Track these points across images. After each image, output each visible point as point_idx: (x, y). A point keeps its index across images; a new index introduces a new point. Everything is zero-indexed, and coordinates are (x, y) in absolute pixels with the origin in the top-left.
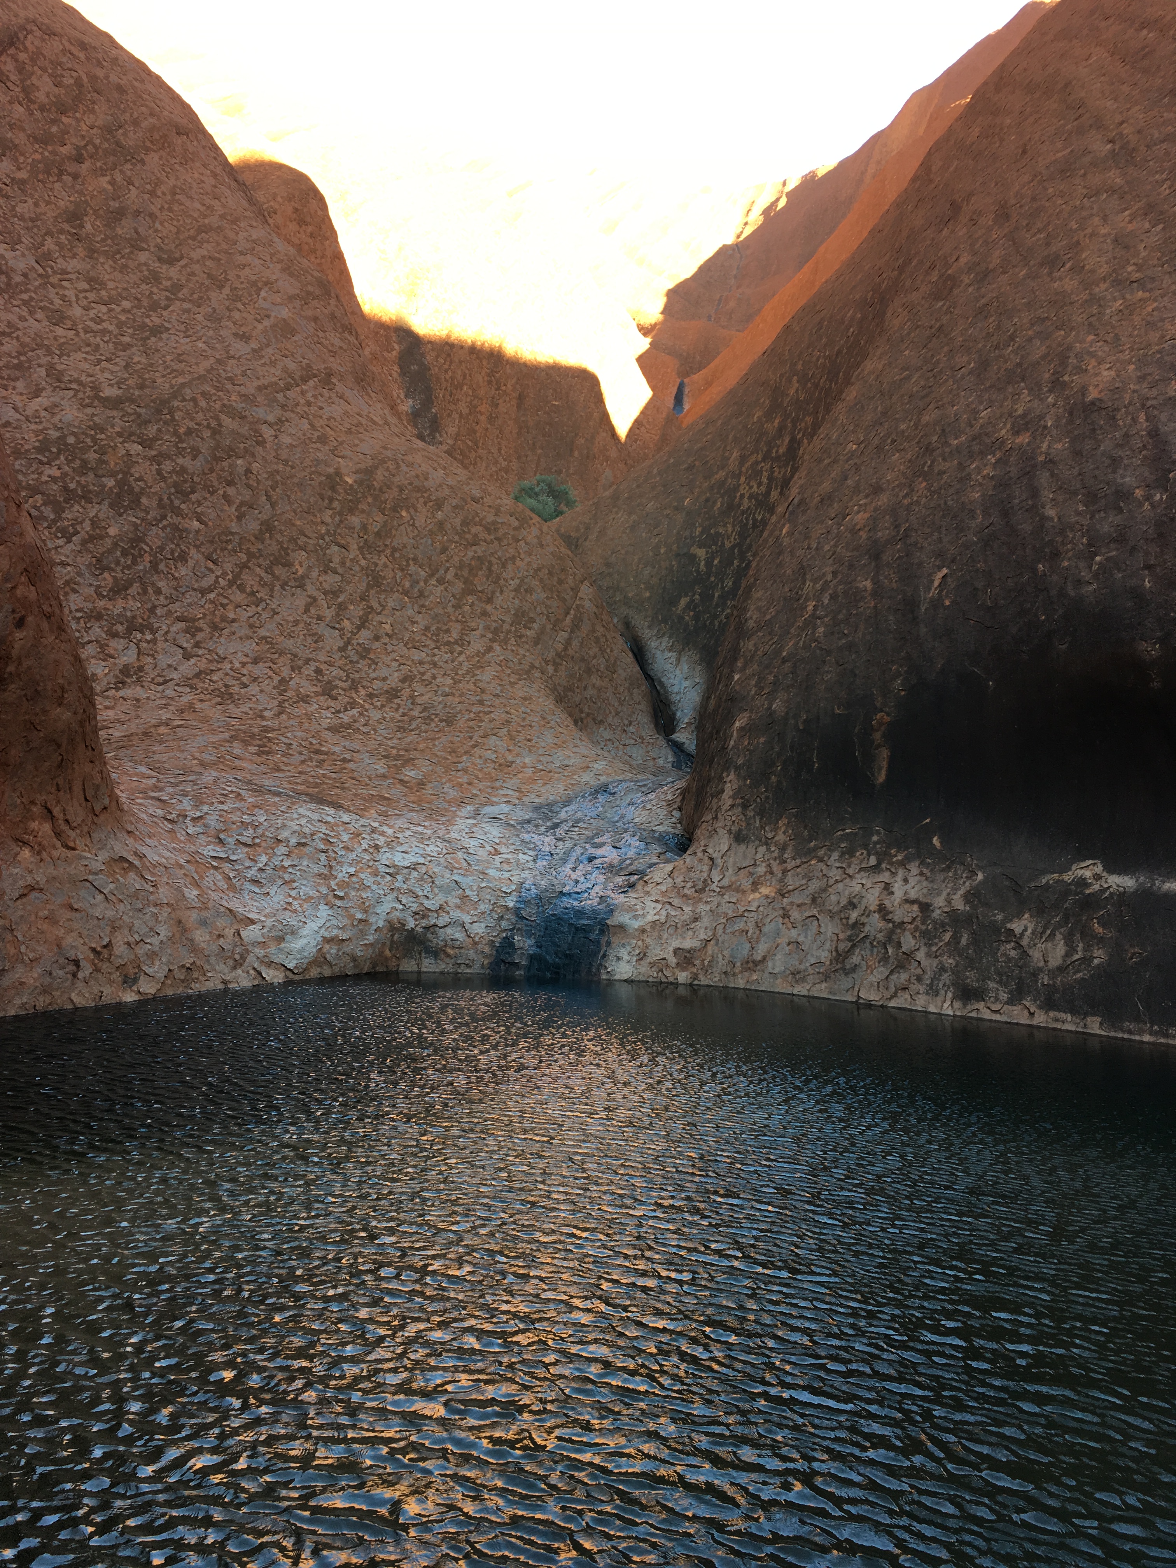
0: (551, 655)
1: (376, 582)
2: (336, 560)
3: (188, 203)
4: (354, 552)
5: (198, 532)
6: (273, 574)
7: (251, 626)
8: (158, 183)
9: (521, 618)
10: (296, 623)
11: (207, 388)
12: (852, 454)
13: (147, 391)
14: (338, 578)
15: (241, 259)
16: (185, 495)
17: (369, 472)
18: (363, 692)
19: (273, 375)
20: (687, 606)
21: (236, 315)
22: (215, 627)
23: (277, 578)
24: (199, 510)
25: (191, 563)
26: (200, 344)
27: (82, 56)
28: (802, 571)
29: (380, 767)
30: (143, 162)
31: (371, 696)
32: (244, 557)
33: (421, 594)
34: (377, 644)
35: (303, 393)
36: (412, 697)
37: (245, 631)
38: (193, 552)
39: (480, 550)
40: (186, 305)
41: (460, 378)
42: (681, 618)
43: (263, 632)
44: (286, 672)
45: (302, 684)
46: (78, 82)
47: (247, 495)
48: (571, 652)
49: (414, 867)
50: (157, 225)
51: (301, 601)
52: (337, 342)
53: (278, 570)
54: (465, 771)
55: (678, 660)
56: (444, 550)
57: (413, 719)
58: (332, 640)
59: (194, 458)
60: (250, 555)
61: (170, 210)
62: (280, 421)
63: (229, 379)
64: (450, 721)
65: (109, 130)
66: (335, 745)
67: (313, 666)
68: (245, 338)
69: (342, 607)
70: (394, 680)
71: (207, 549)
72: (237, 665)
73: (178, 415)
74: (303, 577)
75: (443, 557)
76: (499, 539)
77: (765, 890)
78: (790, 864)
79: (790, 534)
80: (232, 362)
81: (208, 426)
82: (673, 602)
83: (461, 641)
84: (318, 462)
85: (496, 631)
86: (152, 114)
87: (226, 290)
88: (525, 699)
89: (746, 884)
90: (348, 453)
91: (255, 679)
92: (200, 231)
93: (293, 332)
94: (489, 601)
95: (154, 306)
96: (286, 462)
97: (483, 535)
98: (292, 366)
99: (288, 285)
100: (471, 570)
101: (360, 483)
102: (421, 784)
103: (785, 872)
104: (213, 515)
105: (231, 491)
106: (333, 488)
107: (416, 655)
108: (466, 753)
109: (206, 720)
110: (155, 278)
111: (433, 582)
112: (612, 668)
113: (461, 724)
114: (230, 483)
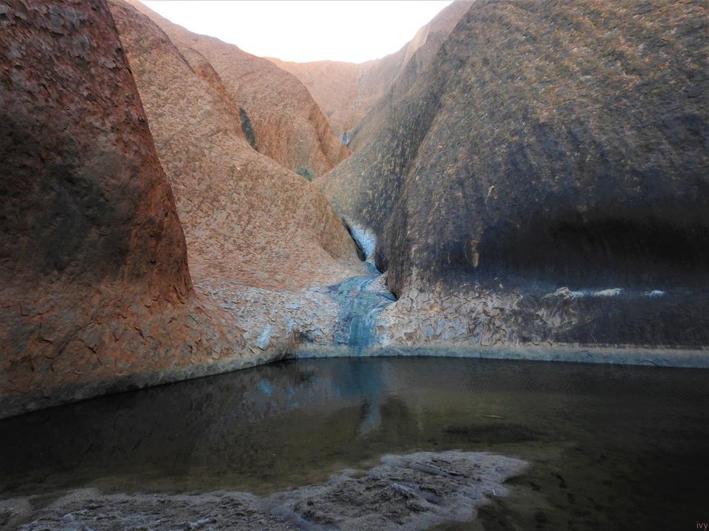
0: (319, 232)
1: (252, 206)
2: (236, 199)
3: (168, 68)
4: (243, 196)
5: (183, 190)
6: (213, 205)
7: (207, 225)
8: (157, 60)
9: (307, 218)
10: (224, 223)
11: (182, 136)
12: (441, 150)
13: (160, 137)
14: (238, 206)
15: (190, 88)
16: (178, 176)
17: (246, 165)
18: (252, 248)
19: (207, 130)
20: (367, 212)
21: (190, 109)
22: (193, 226)
23: (215, 206)
24: (184, 181)
25: (182, 201)
26: (178, 120)
27: (125, 13)
28: (430, 192)
29: (266, 275)
30: (150, 53)
31: (255, 249)
32: (202, 199)
33: (269, 211)
34: (255, 230)
35: (218, 137)
36: (271, 249)
37: (205, 227)
38: (182, 198)
39: (289, 193)
40: (171, 106)
41: (265, 132)
42: (364, 217)
43: (211, 227)
44: (223, 242)
45: (229, 246)
46: (125, 23)
47: (201, 175)
48: (326, 231)
49: (298, 309)
50: (158, 76)
51: (225, 214)
52: (228, 118)
53: (215, 203)
54: (298, 276)
55: (365, 232)
56: (276, 194)
57: (272, 258)
58: (238, 229)
59: (180, 162)
60: (204, 198)
61: (162, 70)
62: (211, 148)
63: (190, 132)
64: (287, 257)
65: (137, 41)
66: (247, 268)
67: (232, 239)
68: (194, 117)
69: (240, 217)
70: (263, 243)
71: (188, 196)
72: (203, 240)
73: (173, 146)
74: (224, 206)
75: (276, 196)
76: (296, 189)
77: (435, 309)
78: (444, 299)
79: (420, 179)
80: (191, 126)
81: (184, 150)
82: (361, 211)
83: (286, 228)
84: (226, 162)
85: (298, 224)
86: (152, 35)
87: (185, 100)
88: (313, 248)
89: (428, 307)
90: (237, 159)
91: (211, 245)
92: (173, 79)
93: (212, 115)
94: (294, 212)
95: (159, 106)
96: (214, 163)
97: (290, 188)
98: (213, 127)
99: (209, 98)
100: (287, 201)
101: (243, 170)
102: (283, 281)
103: (442, 302)
104: (189, 184)
105: (195, 174)
106: (233, 172)
107: (270, 234)
108: (296, 269)
109: (196, 261)
110: (159, 96)
111: (273, 206)
112: (342, 237)
113: (292, 258)
114: (194, 171)
